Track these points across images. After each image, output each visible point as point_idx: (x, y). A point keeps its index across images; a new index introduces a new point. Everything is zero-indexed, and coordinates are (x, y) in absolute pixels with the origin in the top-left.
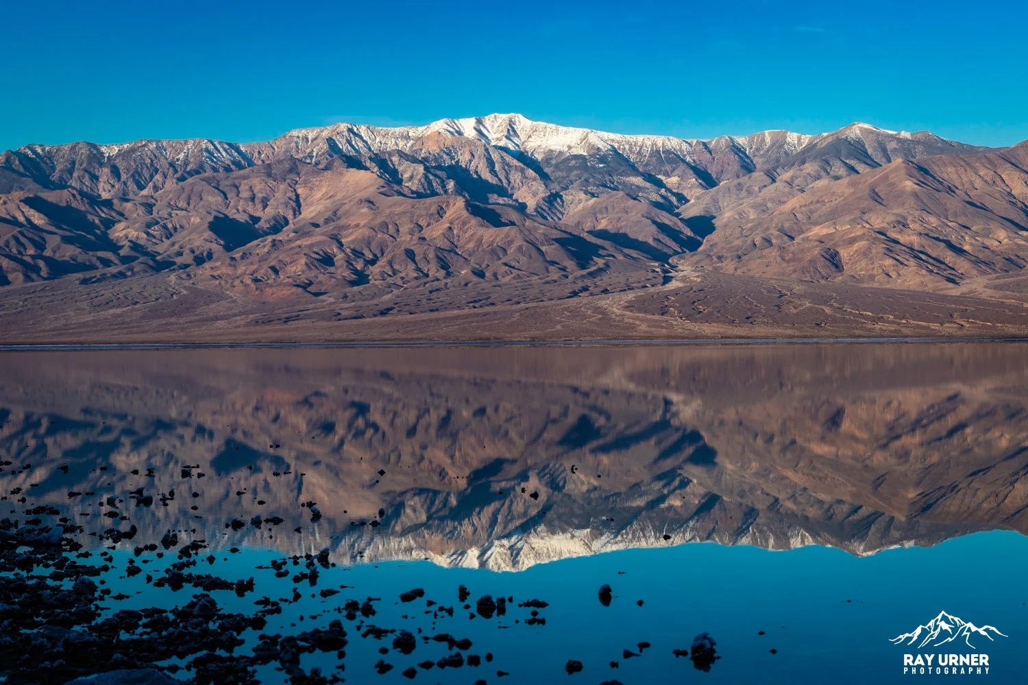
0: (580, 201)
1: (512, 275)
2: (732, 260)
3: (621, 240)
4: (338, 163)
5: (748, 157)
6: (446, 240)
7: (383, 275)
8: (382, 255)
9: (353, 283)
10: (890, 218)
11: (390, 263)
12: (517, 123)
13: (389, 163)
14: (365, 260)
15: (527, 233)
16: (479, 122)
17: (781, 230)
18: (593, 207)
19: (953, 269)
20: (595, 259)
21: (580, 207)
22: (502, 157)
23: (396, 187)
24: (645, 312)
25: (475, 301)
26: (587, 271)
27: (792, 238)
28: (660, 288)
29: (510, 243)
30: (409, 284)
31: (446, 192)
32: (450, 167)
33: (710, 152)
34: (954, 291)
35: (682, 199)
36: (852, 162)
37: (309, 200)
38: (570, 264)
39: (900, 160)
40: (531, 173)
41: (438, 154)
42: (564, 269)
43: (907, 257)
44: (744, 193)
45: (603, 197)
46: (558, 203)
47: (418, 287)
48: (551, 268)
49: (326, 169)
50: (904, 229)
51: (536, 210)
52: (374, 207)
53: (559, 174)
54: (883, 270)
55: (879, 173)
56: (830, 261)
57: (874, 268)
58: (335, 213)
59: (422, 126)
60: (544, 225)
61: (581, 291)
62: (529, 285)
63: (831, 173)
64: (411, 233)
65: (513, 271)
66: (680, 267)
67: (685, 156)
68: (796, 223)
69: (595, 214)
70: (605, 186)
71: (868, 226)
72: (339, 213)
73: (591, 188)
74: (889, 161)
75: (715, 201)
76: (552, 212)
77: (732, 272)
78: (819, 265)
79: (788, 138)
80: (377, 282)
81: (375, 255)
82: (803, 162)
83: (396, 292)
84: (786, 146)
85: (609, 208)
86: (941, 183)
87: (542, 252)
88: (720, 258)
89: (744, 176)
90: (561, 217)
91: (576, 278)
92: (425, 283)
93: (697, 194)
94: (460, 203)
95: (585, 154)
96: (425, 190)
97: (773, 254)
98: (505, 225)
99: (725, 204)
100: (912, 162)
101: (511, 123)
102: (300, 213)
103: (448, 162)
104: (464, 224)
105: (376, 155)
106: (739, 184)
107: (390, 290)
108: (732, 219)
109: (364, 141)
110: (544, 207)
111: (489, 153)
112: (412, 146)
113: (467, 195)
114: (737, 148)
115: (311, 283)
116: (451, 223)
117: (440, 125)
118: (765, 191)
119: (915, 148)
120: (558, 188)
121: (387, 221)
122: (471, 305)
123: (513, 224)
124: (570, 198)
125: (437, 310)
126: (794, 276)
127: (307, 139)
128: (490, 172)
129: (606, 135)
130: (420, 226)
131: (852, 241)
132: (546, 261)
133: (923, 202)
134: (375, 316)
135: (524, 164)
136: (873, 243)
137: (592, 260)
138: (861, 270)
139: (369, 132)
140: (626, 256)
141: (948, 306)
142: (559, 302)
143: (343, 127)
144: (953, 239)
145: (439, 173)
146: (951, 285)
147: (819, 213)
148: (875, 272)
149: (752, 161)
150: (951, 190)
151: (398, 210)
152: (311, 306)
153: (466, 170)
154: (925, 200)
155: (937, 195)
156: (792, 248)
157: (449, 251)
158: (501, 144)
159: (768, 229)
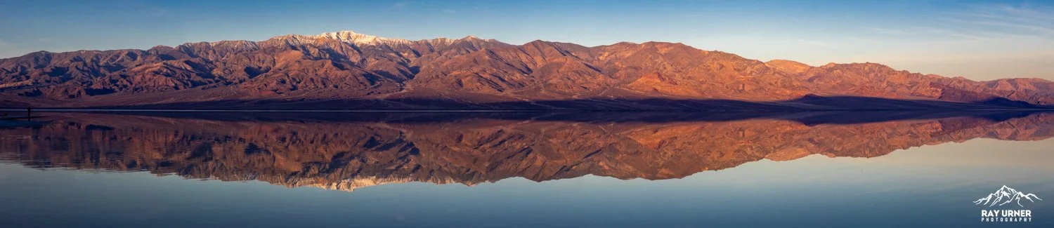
0: (372, 61)
2: (425, 83)
3: (387, 75)
4: (288, 48)
6: (325, 75)
7: (302, 87)
8: (302, 80)
9: (292, 90)
10: (480, 69)
11: (305, 83)
12: (352, 33)
13: (306, 48)
14: (296, 82)
15: (353, 72)
17: (442, 72)
18: (377, 63)
20: (377, 81)
21: (373, 63)
22: (345, 46)
23: (308, 57)
26: (374, 86)
27: (446, 75)
28: (398, 92)
29: (347, 76)
31: (325, 58)
32: (328, 49)
34: (500, 95)
35: (409, 61)
36: (468, 49)
37: (278, 61)
38: (368, 83)
39: (484, 49)
40: (356, 52)
41: (323, 45)
42: (366, 85)
43: (485, 82)
44: (430, 59)
45: (380, 60)
46: (365, 62)
48: (361, 85)
49: (284, 50)
50: (484, 73)
51: (357, 65)
52: (300, 63)
53: (366, 52)
54: (477, 87)
56: (459, 83)
57: (474, 86)
59: (318, 35)
60: (360, 70)
61: (371, 93)
62: (353, 91)
63: (461, 53)
64: (313, 72)
65: (348, 86)
66: (407, 85)
67: (409, 46)
68: (447, 70)
69: (377, 66)
70: (381, 56)
71: (472, 71)
72: (288, 65)
73: (377, 57)
74: (481, 49)
75: (420, 62)
76: (362, 65)
77: (424, 86)
78: (455, 85)
79: (446, 40)
80: (300, 90)
81: (300, 80)
82: (451, 49)
83: (306, 93)
84: (445, 43)
85: (382, 64)
86: (498, 57)
87: (359, 79)
88: (421, 82)
89: (430, 53)
90: (365, 67)
91: (370, 88)
92: (317, 90)
93: (414, 60)
94: (330, 62)
95: (375, 45)
96: (318, 58)
97: (439, 81)
98: (346, 70)
99: (424, 63)
100: (488, 49)
101: (349, 34)
102: (275, 65)
103: (326, 47)
104: (331, 69)
106: (429, 56)
108: (425, 68)
109: (298, 40)
110: (360, 64)
111: (341, 45)
112: (314, 41)
113: (332, 59)
115: (278, 90)
116: (327, 69)
118: (437, 59)
120: (365, 57)
121: (305, 68)
123: (348, 69)
124: (369, 60)
126: (446, 88)
127: (279, 40)
128: (341, 51)
130: (316, 70)
131: (467, 76)
132: (359, 82)
135: (353, 49)
136: (474, 77)
138: (469, 87)
139: (300, 37)
140: (389, 81)
141: (499, 100)
145: (323, 51)
146: (500, 92)
147: (456, 66)
148: (474, 88)
150: (501, 59)
151: (308, 64)
153: (333, 50)
154: (492, 63)
155: (496, 61)
156: (446, 79)
157: (326, 79)
158: (345, 41)
159: (438, 72)
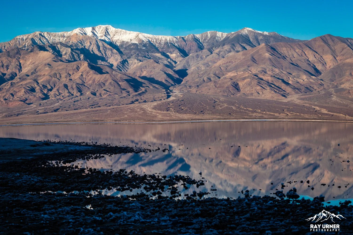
0: (135, 63)
1: (107, 95)
2: (195, 87)
3: (152, 80)
4: (36, 49)
5: (201, 43)
6: (80, 80)
7: (55, 95)
8: (55, 87)
9: (43, 99)
10: (260, 69)
11: (58, 90)
12: (109, 29)
13: (57, 48)
14: (48, 89)
15: (113, 77)
16: (93, 29)
17: (215, 74)
18: (141, 66)
19: (285, 91)
20: (141, 88)
21: (135, 66)
22: (103, 44)
23: (60, 58)
24: (161, 110)
25: (92, 105)
26: (138, 93)
27: (219, 78)
28: (166, 100)
29: (106, 81)
30: (65, 99)
31: (80, 59)
32: (82, 49)
33: (185, 41)
34: (285, 100)
35: (176, 63)
36: (244, 45)
37: (25, 65)
38: (131, 90)
39: (264, 44)
40: (115, 51)
41: (77, 43)
42: (128, 92)
43: (266, 86)
44: (199, 59)
45: (145, 62)
46: (126, 64)
47: (69, 100)
48: (123, 91)
49: (31, 51)
50: (265, 74)
51: (117, 67)
52: (51, 67)
53: (127, 51)
54: (256, 91)
55: (255, 50)
56: (235, 88)
57: (253, 90)
58: (35, 70)
59: (70, 31)
60: (120, 73)
61: (135, 101)
62: (115, 98)
63: (235, 49)
64: (66, 77)
65: (108, 92)
66: (174, 91)
67: (175, 43)
68: (221, 71)
69: (141, 69)
70: (145, 57)
71: (250, 72)
72: (37, 70)
73: (140, 58)
74: (259, 45)
75: (188, 62)
76: (124, 68)
77: (195, 92)
78: (230, 89)
79: (217, 34)
80: (53, 98)
81: (52, 87)
82: (224, 45)
83: (60, 102)
84: (216, 38)
85: (147, 66)
86: (280, 55)
87: (119, 84)
88: (190, 87)
89: (199, 51)
90: (127, 70)
91: (133, 96)
92: (72, 98)
93: (180, 60)
94: (86, 64)
95: (137, 43)
96: (71, 59)
97: (212, 85)
98: (105, 73)
99: (192, 64)
100: (268, 45)
101: (107, 29)
102: (21, 71)
103: (80, 47)
104: (88, 73)
105: (50, 44)
106: (197, 55)
107: (58, 101)
108: (194, 70)
109: (47, 39)
110: (121, 66)
111: (97, 42)
112: (66, 40)
113: (89, 61)
114: (196, 39)
115: (26, 100)
116: (82, 73)
117: (77, 31)
118: (208, 57)
119: (270, 39)
120: (126, 58)
121: (57, 72)
122: (91, 107)
123: (108, 73)
124: (131, 62)
125: (77, 109)
126: (220, 94)
127: (23, 39)
128: (98, 51)
129: (146, 35)
130: (70, 74)
131: (244, 79)
132: (121, 88)
133: (273, 63)
134: (52, 112)
135: (112, 47)
136: (253, 80)
137: (140, 88)
138: (248, 91)
139: (48, 35)
140: (154, 87)
141: (282, 106)
142: (126, 106)
143: (37, 33)
144: (285, 79)
145: (77, 51)
146: (284, 98)
147: (230, 67)
148: (253, 92)
149: (202, 45)
150: (284, 58)
151: (60, 68)
152: (27, 109)
153: (88, 50)
154: (274, 62)
155: (279, 59)
156: (220, 82)
157: (82, 85)
158: (103, 38)
159: (209, 74)
